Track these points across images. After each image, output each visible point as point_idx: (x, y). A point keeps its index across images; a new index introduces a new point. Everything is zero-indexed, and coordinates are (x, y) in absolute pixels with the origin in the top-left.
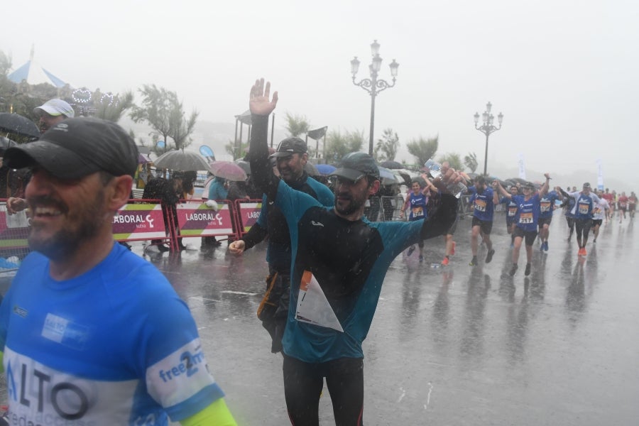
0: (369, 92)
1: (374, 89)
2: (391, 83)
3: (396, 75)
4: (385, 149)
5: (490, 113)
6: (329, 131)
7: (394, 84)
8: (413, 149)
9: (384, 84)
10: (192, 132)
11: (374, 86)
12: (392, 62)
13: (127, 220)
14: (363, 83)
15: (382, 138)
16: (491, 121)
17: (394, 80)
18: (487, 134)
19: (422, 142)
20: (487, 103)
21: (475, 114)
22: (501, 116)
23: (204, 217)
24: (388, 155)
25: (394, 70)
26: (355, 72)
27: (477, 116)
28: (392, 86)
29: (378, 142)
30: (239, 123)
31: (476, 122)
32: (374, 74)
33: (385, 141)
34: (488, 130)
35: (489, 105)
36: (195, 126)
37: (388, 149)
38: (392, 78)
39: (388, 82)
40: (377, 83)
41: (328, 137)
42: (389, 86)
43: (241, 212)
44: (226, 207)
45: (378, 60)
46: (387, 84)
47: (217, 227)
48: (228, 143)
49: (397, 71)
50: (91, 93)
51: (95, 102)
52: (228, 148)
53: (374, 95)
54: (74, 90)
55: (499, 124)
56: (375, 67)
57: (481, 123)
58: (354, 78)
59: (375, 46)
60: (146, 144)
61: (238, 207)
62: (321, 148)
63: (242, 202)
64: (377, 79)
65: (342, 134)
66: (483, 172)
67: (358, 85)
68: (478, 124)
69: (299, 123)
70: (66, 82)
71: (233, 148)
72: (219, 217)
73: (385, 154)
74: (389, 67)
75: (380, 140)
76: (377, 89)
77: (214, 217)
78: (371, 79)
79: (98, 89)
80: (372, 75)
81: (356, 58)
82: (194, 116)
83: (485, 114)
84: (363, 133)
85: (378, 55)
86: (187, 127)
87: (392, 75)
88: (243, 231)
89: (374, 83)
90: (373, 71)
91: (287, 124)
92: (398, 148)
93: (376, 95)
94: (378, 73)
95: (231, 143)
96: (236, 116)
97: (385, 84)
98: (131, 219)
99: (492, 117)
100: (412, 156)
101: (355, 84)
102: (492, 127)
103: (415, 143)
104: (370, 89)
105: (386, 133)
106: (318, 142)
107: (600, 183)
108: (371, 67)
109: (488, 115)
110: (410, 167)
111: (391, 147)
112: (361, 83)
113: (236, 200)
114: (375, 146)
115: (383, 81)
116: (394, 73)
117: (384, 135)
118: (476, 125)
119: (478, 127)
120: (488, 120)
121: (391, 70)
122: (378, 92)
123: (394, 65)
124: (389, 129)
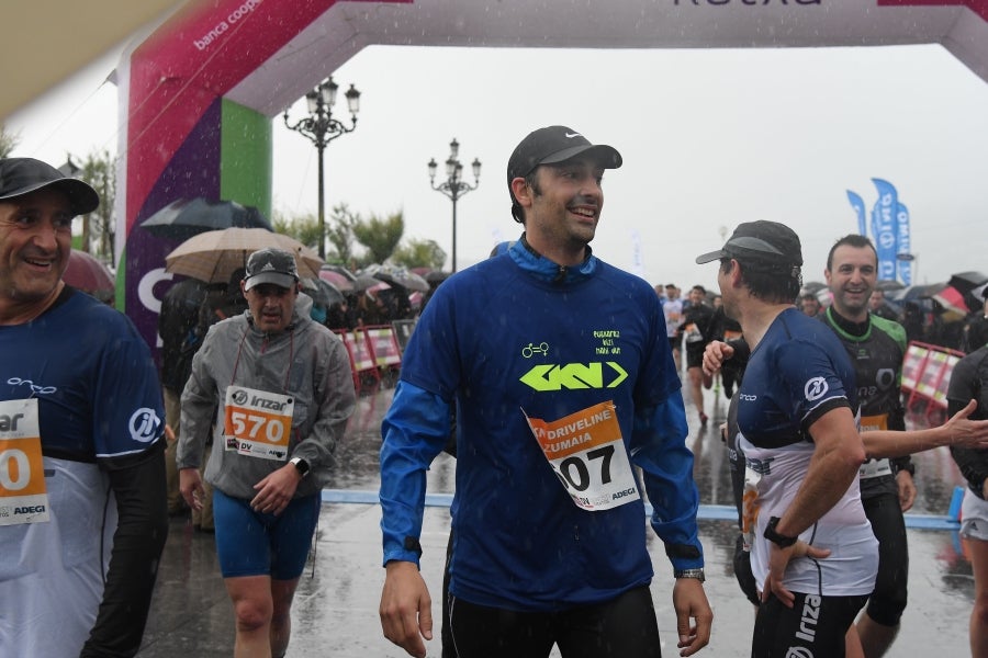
0: (314, 141)
1: (320, 136)
2: (349, 125)
3: (358, 110)
5: (457, 159)
7: (354, 127)
8: (365, 237)
12: (349, 88)
14: (303, 125)
16: (458, 175)
17: (354, 120)
18: (454, 199)
19: (376, 225)
20: (452, 141)
21: (430, 161)
22: (476, 164)
24: (339, 249)
25: (354, 101)
27: (433, 165)
28: (352, 130)
31: (433, 176)
34: (454, 188)
35: (455, 145)
37: (339, 239)
38: (351, 117)
39: (344, 124)
40: (326, 125)
42: (346, 131)
45: (330, 84)
46: (342, 127)
49: (358, 104)
53: (321, 146)
55: (474, 179)
56: (326, 99)
58: (286, 117)
67: (294, 129)
68: (435, 179)
74: (346, 98)
83: (450, 162)
85: (332, 78)
87: (351, 111)
89: (321, 126)
93: (325, 146)
97: (339, 127)
99: (459, 167)
101: (289, 128)
102: (462, 184)
104: (314, 135)
105: (337, 211)
109: (454, 163)
112: (299, 125)
115: (336, 122)
116: (354, 107)
117: (334, 214)
118: (432, 182)
119: (436, 185)
120: (455, 173)
121: (349, 103)
122: (328, 141)
123: (353, 94)
124: (342, 204)
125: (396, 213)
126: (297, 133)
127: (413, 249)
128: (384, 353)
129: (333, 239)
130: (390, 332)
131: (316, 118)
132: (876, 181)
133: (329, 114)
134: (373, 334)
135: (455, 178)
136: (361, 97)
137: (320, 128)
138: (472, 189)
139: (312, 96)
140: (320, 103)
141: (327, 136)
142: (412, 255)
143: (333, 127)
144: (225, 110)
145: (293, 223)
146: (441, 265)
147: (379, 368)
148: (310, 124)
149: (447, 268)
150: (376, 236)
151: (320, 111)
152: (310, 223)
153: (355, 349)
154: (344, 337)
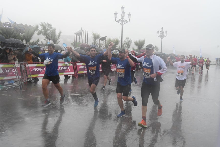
0: (121, 24)
1: (122, 23)
2: (128, 21)
3: (130, 18)
4: (126, 44)
6: (107, 38)
7: (129, 21)
8: (136, 44)
9: (126, 21)
10: (59, 39)
11: (122, 22)
12: (129, 13)
13: (37, 70)
15: (126, 40)
17: (129, 20)
18: (162, 38)
19: (139, 41)
22: (166, 32)
23: (64, 68)
24: (128, 46)
26: (116, 17)
27: (158, 32)
28: (129, 22)
29: (124, 41)
30: (76, 35)
31: (158, 34)
32: (123, 18)
33: (127, 41)
34: (162, 37)
35: (162, 28)
36: (60, 36)
38: (129, 19)
40: (123, 21)
41: (107, 40)
42: (128, 22)
43: (77, 66)
44: (72, 65)
45: (124, 12)
46: (127, 21)
47: (69, 72)
48: (72, 42)
50: (24, 25)
51: (25, 29)
52: (72, 44)
53: (122, 25)
54: (18, 24)
55: (166, 35)
56: (123, 15)
57: (160, 34)
58: (115, 19)
59: (123, 8)
60: (43, 43)
61: (76, 65)
62: (104, 44)
63: (77, 63)
64: (124, 19)
65: (112, 39)
66: (160, 52)
67: (117, 22)
69: (97, 35)
70: (15, 22)
71: (74, 44)
72: (69, 68)
73: (127, 46)
74: (128, 15)
75: (125, 41)
76: (124, 23)
77: (68, 68)
78: (121, 19)
79: (26, 24)
80: (122, 18)
81: (116, 12)
82: (60, 33)
84: (119, 39)
85: (124, 11)
86: (57, 37)
87: (129, 18)
88: (78, 73)
89: (122, 21)
90: (122, 16)
91: (92, 36)
92: (131, 43)
94: (124, 17)
95: (73, 42)
96: (74, 33)
98: (39, 69)
99: (163, 32)
100: (136, 46)
101: (116, 21)
102: (163, 36)
103: (137, 41)
104: (121, 23)
105: (127, 38)
106: (103, 42)
107: (201, 55)
108: (121, 15)
109: (162, 31)
110: (135, 50)
111: (129, 43)
112: (118, 21)
113: (75, 62)
114: (123, 43)
115: (126, 20)
116: (129, 17)
117: (126, 39)
118: (158, 35)
119: (159, 36)
120: (162, 33)
121: (128, 16)
122: (124, 24)
124: (128, 37)
125: (143, 40)
135: (162, 34)
138: (165, 37)
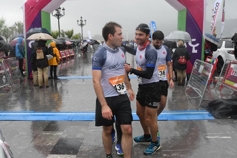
1: (58, 17)
2: (63, 15)
8: (67, 34)
12: (63, 8)
17: (64, 14)
18: (82, 27)
19: (69, 32)
22: (85, 21)
24: (63, 36)
25: (64, 11)
27: (78, 21)
31: (78, 23)
33: (62, 32)
34: (82, 25)
35: (81, 17)
42: (63, 16)
53: (59, 19)
56: (59, 10)
57: (80, 23)
58: (52, 14)
83: (80, 21)
94: (60, 12)
99: (83, 21)
105: (62, 30)
116: (64, 12)
119: (79, 25)
123: (64, 9)
125: (72, 30)
126: (54, 16)
127: (76, 36)
128: (71, 53)
129: (62, 34)
130: (72, 50)
131: (57, 14)
132: (152, 22)
133: (60, 13)
134: (69, 50)
135: (82, 23)
136: (65, 10)
137: (58, 16)
139: (56, 10)
140: (58, 11)
141: (60, 17)
142: (75, 37)
143: (61, 15)
144: (42, 12)
145: (54, 32)
146: (80, 38)
147: (71, 56)
148: (56, 15)
149: (81, 39)
150: (69, 34)
151: (58, 13)
152: (57, 31)
153: (66, 53)
154: (64, 51)
